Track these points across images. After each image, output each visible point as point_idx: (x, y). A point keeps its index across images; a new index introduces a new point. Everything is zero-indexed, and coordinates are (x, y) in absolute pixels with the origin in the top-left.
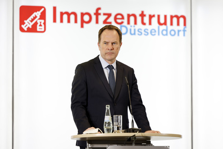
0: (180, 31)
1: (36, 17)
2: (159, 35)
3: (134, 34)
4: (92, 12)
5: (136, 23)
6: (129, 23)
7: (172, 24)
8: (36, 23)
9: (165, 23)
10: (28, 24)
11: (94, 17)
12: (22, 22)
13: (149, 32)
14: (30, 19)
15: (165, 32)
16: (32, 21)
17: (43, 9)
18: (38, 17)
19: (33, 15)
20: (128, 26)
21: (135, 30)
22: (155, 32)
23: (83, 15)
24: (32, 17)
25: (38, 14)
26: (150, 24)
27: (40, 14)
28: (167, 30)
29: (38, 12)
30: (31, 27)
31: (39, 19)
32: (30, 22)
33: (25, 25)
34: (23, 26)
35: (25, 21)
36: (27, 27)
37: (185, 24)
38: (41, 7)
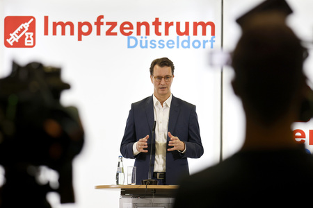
0: (207, 41)
1: (24, 29)
2: (178, 47)
3: (146, 47)
4: (93, 21)
5: (148, 33)
6: (139, 33)
7: (195, 33)
8: (24, 36)
9: (187, 33)
10: (14, 37)
11: (94, 28)
12: (7, 36)
13: (165, 43)
14: (16, 31)
15: (186, 44)
16: (18, 34)
17: (32, 20)
18: (27, 29)
19: (21, 27)
20: (139, 38)
21: (146, 41)
22: (173, 43)
23: (80, 25)
24: (19, 29)
25: (26, 25)
26: (167, 33)
27: (28, 26)
28: (188, 41)
29: (26, 24)
30: (17, 41)
31: (27, 32)
32: (16, 36)
33: (11, 39)
34: (8, 41)
35: (11, 35)
36: (13, 41)
37: (213, 33)
38: (30, 18)
